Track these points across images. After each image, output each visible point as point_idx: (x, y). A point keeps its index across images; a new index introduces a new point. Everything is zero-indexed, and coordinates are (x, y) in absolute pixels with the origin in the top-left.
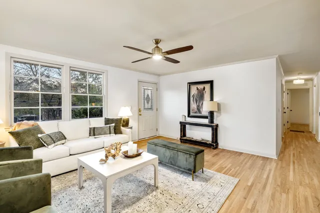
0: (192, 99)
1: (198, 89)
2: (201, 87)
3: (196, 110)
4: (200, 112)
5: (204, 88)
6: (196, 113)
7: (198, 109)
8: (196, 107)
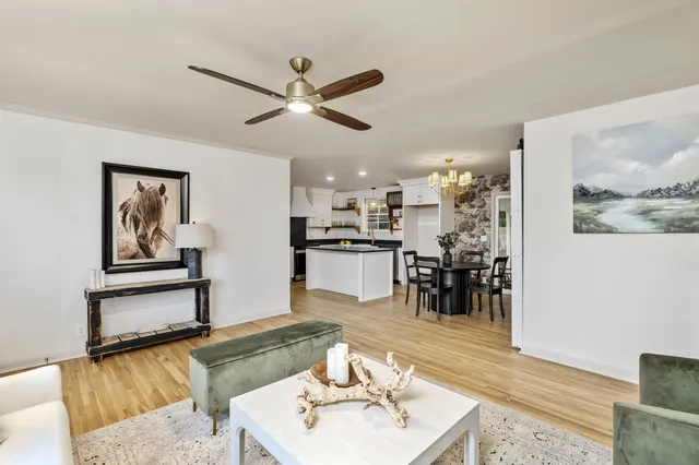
0: (117, 216)
1: (141, 188)
2: (153, 183)
3: (134, 247)
4: (148, 254)
5: (163, 190)
6: (133, 257)
7: (141, 246)
8: (134, 240)
